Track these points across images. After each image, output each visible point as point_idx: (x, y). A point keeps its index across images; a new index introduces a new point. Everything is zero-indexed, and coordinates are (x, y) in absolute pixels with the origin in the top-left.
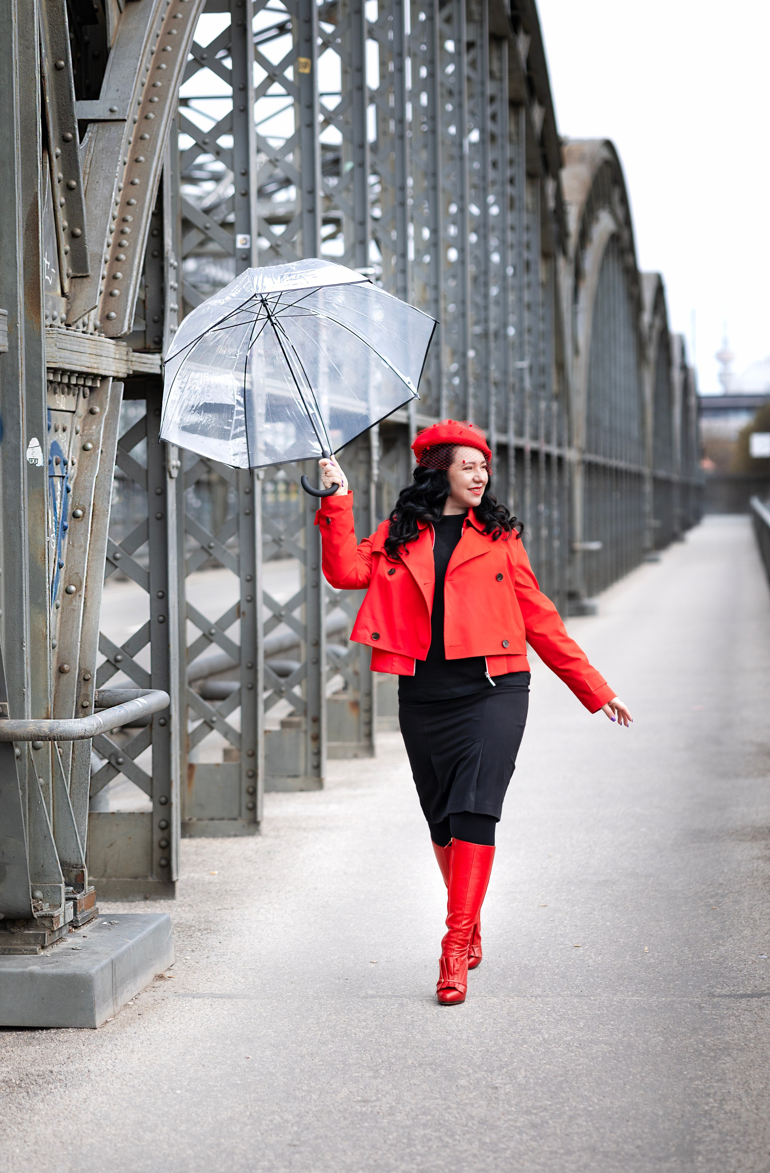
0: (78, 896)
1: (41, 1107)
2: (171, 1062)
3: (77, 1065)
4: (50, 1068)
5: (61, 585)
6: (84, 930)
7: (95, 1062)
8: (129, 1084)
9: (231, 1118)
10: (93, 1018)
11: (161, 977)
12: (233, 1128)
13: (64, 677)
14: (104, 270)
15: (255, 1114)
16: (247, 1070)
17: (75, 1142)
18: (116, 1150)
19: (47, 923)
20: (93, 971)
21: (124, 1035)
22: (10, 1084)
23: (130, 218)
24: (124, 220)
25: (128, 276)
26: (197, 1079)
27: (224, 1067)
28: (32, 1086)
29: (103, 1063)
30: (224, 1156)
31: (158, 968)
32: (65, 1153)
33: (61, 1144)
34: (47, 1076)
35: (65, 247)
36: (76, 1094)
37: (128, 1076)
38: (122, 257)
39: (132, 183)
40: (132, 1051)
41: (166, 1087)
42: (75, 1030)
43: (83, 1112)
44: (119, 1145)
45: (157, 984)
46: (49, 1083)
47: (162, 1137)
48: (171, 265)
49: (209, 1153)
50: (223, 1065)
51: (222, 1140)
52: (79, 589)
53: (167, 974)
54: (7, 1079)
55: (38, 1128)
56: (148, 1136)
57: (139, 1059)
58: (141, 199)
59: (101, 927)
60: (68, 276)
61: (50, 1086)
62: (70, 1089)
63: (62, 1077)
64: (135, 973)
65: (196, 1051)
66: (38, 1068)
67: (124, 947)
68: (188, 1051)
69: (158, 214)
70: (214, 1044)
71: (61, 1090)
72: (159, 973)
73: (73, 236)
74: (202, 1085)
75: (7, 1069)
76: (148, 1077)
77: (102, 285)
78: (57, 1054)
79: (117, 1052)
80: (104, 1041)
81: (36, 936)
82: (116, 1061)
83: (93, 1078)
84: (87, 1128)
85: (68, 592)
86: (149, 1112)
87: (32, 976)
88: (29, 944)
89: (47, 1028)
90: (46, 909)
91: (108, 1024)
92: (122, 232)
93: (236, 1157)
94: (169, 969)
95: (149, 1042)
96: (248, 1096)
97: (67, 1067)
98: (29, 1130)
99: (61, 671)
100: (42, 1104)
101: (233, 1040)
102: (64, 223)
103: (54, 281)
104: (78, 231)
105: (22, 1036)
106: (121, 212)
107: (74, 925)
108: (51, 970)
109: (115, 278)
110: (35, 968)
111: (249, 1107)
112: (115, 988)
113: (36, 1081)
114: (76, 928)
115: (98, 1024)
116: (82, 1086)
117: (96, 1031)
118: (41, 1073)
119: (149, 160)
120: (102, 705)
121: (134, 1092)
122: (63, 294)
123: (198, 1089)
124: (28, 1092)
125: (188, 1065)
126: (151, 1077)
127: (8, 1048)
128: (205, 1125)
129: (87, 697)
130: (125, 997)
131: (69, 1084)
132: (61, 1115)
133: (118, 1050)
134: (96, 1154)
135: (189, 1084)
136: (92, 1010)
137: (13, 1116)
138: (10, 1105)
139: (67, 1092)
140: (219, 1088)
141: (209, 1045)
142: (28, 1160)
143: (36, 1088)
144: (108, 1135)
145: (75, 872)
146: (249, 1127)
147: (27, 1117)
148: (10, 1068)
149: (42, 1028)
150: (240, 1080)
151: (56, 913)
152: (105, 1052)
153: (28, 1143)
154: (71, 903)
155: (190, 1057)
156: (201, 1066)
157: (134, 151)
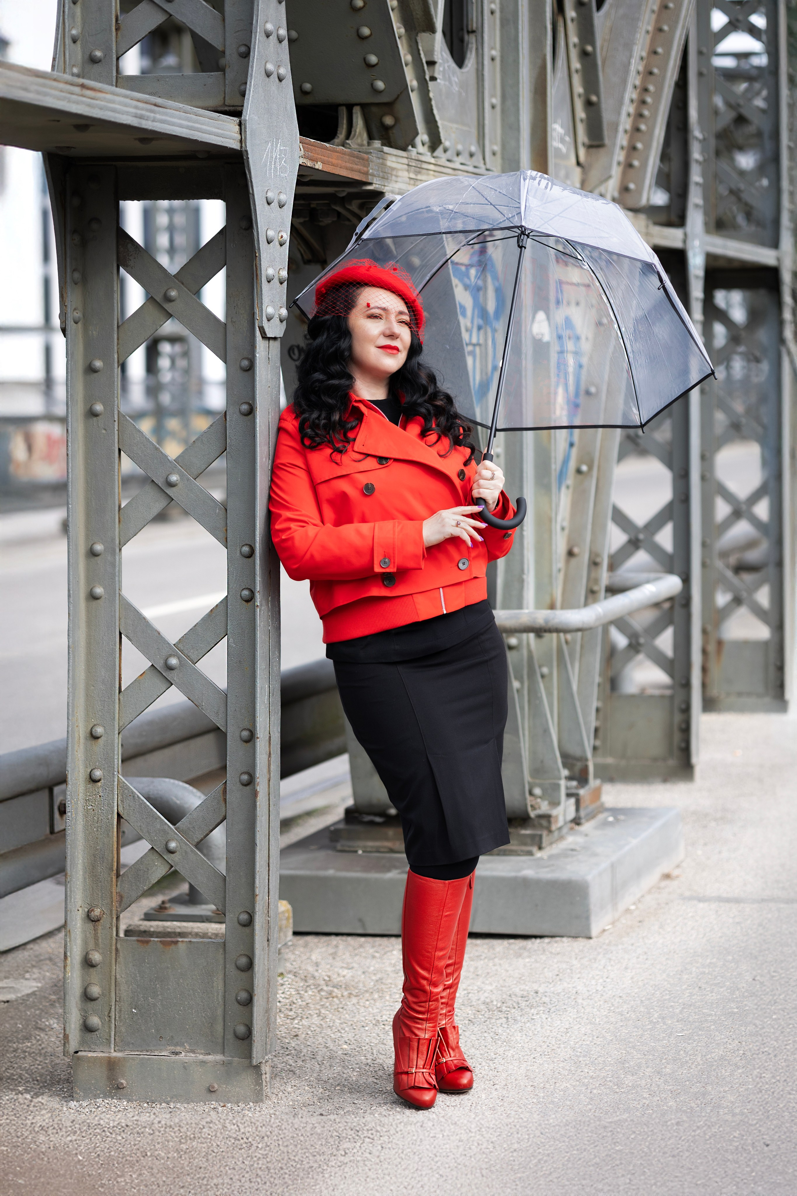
0: (582, 792)
1: (518, 1038)
2: (666, 983)
3: (565, 985)
4: (536, 987)
5: (572, 465)
6: (587, 827)
7: (585, 981)
8: (617, 1010)
9: (722, 1058)
10: (588, 927)
11: (667, 876)
12: (723, 1071)
13: (574, 561)
14: (622, 140)
15: (749, 1054)
16: (746, 994)
17: (547, 1086)
18: (591, 1099)
19: (544, 822)
20: (589, 878)
21: (620, 947)
22: (491, 1007)
23: (651, 88)
24: (646, 90)
25: (648, 146)
26: (691, 1005)
27: (722, 990)
28: (513, 1010)
29: (593, 982)
30: (708, 1109)
31: (665, 867)
32: (535, 1101)
33: (532, 1088)
34: (531, 997)
35: (581, 114)
36: (559, 1022)
37: (618, 1000)
38: (643, 127)
39: (655, 53)
40: (626, 968)
41: (656, 1016)
42: (570, 939)
43: (562, 1046)
44: (595, 1091)
45: (664, 883)
46: (532, 1007)
47: (643, 1083)
48: (697, 138)
49: (693, 1105)
50: (721, 987)
51: (709, 1088)
52: (590, 468)
53: (675, 873)
54: (488, 1000)
55: (511, 1067)
56: (629, 1080)
57: (632, 978)
58: (664, 69)
59: (605, 824)
60: (584, 144)
61: (532, 1011)
62: (553, 1015)
63: (546, 1000)
64: (638, 874)
65: (694, 969)
66: (523, 987)
67: (627, 848)
68: (686, 969)
69: (682, 85)
70: (715, 960)
71: (544, 1016)
72: (666, 871)
73: (589, 104)
74: (695, 1013)
75: (490, 988)
76: (639, 1002)
77: (619, 156)
78: (546, 969)
79: (610, 968)
80: (599, 954)
81: (533, 837)
82: (608, 980)
83: (580, 1001)
84: (563, 1068)
85: (579, 471)
86: (633, 1047)
87: (526, 882)
88: (525, 844)
89: (541, 937)
90: (544, 807)
91: (606, 933)
92: (644, 102)
93: (721, 1112)
94: (678, 866)
95: (645, 957)
96: (743, 1029)
97: (554, 986)
98: (501, 1068)
99: (570, 554)
100: (519, 1034)
101: (735, 956)
102: (579, 89)
103: (568, 150)
104: (594, 98)
105: (513, 946)
106: (644, 81)
107: (577, 821)
108: (545, 874)
109: (634, 148)
110: (529, 873)
111: (744, 1043)
112: (615, 894)
113: (518, 1003)
114: (578, 824)
115: (594, 932)
116: (567, 1011)
117: (591, 941)
118: (525, 993)
119: (673, 29)
120: (613, 590)
121: (621, 1021)
122: (578, 164)
123: (691, 1019)
124: (507, 1018)
125: (684, 987)
126: (642, 1001)
127: (496, 960)
128: (693, 1067)
129: (597, 581)
130: (627, 901)
131: (553, 1009)
132: (538, 1049)
133: (612, 965)
134: (568, 1103)
135: (681, 1012)
136: (588, 918)
137: (486, 1050)
138: (486, 1035)
139: (549, 1019)
140: (714, 1018)
141: (708, 961)
142: (493, 1109)
143: (515, 1013)
144: (585, 1077)
145: (579, 765)
146: (740, 1071)
147: (501, 1051)
148: (494, 987)
149: (536, 937)
150: (737, 1008)
151: (554, 812)
152: (597, 968)
153: (496, 1086)
154: (572, 801)
155: (687, 976)
156: (697, 989)
157: (658, 21)
